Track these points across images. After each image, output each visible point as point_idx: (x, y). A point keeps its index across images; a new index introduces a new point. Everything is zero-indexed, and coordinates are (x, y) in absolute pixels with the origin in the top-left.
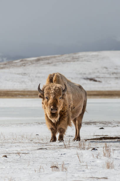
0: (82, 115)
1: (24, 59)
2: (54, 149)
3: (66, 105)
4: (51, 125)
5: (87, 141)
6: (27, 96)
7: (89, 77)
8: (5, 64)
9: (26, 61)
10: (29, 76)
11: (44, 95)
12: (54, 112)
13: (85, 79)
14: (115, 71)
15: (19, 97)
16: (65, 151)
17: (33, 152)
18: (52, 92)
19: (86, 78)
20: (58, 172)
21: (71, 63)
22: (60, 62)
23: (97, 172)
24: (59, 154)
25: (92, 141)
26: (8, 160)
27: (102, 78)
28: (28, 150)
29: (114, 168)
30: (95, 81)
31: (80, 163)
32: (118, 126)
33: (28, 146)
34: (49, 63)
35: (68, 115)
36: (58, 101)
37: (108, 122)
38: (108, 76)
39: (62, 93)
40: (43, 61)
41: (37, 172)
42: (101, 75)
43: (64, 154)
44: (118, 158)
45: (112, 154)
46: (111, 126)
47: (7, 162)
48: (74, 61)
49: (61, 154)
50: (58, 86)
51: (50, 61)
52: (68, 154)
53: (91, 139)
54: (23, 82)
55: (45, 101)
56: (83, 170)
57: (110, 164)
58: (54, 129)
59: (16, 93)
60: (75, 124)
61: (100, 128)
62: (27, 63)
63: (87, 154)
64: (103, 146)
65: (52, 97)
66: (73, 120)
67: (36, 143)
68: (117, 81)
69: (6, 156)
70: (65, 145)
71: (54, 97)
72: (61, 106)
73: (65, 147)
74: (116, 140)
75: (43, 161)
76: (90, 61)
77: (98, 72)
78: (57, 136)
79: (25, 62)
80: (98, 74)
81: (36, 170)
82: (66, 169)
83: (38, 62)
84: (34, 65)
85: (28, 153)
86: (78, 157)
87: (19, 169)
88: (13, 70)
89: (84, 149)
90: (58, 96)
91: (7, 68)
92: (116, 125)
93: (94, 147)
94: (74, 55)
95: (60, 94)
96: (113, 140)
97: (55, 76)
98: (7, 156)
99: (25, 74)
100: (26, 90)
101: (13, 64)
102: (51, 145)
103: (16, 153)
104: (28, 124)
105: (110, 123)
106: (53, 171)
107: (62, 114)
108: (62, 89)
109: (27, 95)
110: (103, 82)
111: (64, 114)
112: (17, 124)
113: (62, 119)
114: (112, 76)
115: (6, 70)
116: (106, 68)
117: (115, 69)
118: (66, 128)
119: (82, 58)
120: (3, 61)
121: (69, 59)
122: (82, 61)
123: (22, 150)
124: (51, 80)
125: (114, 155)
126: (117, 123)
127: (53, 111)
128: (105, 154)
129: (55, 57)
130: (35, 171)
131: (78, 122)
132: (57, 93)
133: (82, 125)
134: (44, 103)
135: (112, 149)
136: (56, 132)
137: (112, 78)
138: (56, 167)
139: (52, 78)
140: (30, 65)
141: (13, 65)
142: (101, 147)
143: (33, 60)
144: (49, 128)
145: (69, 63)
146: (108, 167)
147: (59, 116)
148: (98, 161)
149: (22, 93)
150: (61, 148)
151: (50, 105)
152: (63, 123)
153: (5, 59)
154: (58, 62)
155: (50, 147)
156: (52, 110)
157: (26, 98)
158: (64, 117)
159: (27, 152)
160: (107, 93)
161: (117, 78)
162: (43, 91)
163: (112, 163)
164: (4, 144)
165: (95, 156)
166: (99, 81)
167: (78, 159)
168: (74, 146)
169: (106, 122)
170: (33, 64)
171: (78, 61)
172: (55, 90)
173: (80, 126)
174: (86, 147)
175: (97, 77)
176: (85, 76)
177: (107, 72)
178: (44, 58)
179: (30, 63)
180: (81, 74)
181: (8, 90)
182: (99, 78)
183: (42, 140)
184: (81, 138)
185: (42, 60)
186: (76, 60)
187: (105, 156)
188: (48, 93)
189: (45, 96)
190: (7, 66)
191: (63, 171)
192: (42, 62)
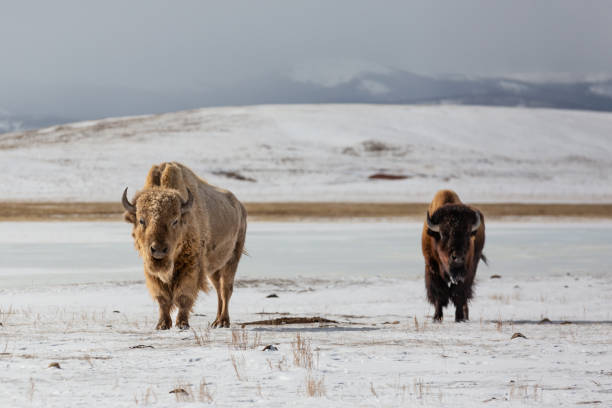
0: (232, 265)
1: (64, 126)
2: (171, 347)
3: (194, 240)
4: (158, 289)
5: (247, 327)
6: (76, 216)
7: (227, 168)
8: (19, 137)
9: (69, 129)
10: (78, 167)
11: (135, 215)
12: (158, 256)
13: (214, 173)
14: (290, 154)
15: (56, 219)
16: (197, 351)
17: (120, 354)
18: (154, 207)
19: (218, 171)
20: (192, 404)
21: (182, 134)
22: (153, 131)
23: (284, 403)
24: (185, 360)
25: (258, 326)
26: (63, 375)
27: (258, 170)
28: (106, 350)
29: (325, 395)
30: (241, 178)
31: (238, 382)
32: (311, 290)
33: (104, 340)
34: (126, 135)
35: (200, 265)
36: (170, 229)
37: (288, 281)
38: (272, 166)
39: (180, 211)
40: (112, 131)
41: (140, 402)
42: (257, 165)
43: (197, 360)
44: (328, 368)
45: (314, 358)
46: (294, 291)
47: (62, 379)
48: (188, 130)
49: (191, 361)
50: (169, 194)
51: (128, 131)
52: (208, 360)
53: (254, 323)
54: (62, 181)
55: (138, 229)
56: (249, 399)
57: (316, 383)
58: (167, 298)
59: (47, 207)
60: (218, 287)
61: (269, 294)
62: (73, 135)
63: (254, 361)
64: (292, 339)
65: (153, 220)
66: (210, 275)
67: (124, 333)
68: (294, 179)
69: (57, 365)
70: (197, 338)
71: (158, 220)
72: (177, 242)
73: (199, 343)
74: (317, 325)
75: (147, 377)
76: (227, 131)
77: (248, 156)
78: (174, 315)
79: (68, 132)
80: (247, 162)
81: (138, 398)
82: (210, 397)
83: (100, 133)
84: (90, 139)
85: (109, 358)
86: (235, 366)
87: (94, 396)
88: (37, 151)
89: (244, 347)
90: (167, 217)
91: (24, 146)
92: (307, 287)
93: (269, 342)
94: (189, 116)
95: (175, 214)
96: (309, 326)
97: (166, 170)
98: (61, 366)
99: (67, 161)
100: (71, 201)
101: (39, 137)
102: (161, 338)
103: (80, 358)
104: (91, 284)
105: (292, 283)
106: (178, 401)
107: (186, 262)
108: (181, 200)
109: (75, 213)
110: (261, 181)
111: (191, 262)
112: (63, 285)
113: (186, 275)
114: (282, 167)
115: (20, 152)
116: (268, 147)
117: (290, 149)
118: (196, 295)
119: (207, 121)
120: (12, 129)
121: (175, 125)
122: (207, 130)
123: (92, 350)
124: (156, 180)
125: (321, 361)
126: (309, 283)
127: (156, 253)
128: (298, 360)
129: (141, 120)
130: (137, 401)
131: (225, 281)
132: (165, 211)
133: (235, 289)
134: (137, 235)
135: (313, 346)
136: (172, 304)
137: (283, 171)
138: (183, 391)
139: (159, 174)
140: (79, 138)
141: (38, 141)
142: (286, 343)
143: (88, 128)
144: (154, 295)
145: (175, 134)
146: (312, 392)
147: (172, 265)
148: (283, 378)
149: (62, 208)
150: (188, 345)
151: (149, 240)
152: (186, 282)
153: (17, 125)
154: (148, 132)
155: (160, 342)
156: (153, 250)
157: (73, 219)
158: (190, 270)
159: (105, 355)
160: (272, 209)
161: (294, 171)
162: (134, 206)
163: (320, 383)
164: (45, 335)
165: (275, 364)
166: (250, 180)
167: (235, 373)
168: (219, 341)
169: (283, 281)
170: (87, 136)
171: (198, 129)
172: (161, 202)
173: (228, 291)
174: (251, 342)
175: (245, 170)
176: (215, 167)
177: (269, 157)
178: (115, 123)
179: (80, 135)
180: (204, 161)
181: (28, 201)
182: (250, 171)
183: (136, 324)
184: (231, 321)
185: (110, 127)
186: (192, 127)
187: (299, 365)
188: (145, 211)
189: (139, 218)
190: (22, 141)
191: (202, 401)
192: (108, 132)
